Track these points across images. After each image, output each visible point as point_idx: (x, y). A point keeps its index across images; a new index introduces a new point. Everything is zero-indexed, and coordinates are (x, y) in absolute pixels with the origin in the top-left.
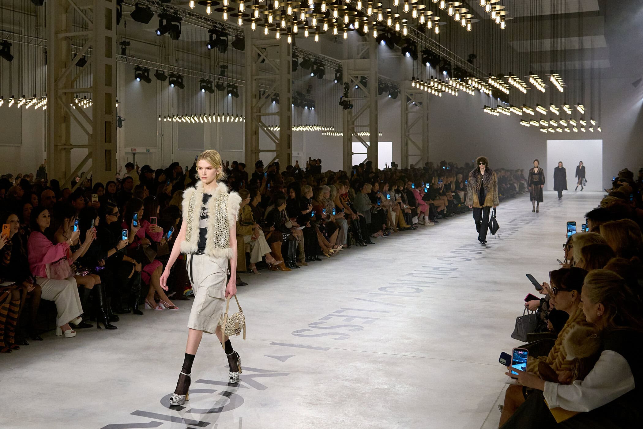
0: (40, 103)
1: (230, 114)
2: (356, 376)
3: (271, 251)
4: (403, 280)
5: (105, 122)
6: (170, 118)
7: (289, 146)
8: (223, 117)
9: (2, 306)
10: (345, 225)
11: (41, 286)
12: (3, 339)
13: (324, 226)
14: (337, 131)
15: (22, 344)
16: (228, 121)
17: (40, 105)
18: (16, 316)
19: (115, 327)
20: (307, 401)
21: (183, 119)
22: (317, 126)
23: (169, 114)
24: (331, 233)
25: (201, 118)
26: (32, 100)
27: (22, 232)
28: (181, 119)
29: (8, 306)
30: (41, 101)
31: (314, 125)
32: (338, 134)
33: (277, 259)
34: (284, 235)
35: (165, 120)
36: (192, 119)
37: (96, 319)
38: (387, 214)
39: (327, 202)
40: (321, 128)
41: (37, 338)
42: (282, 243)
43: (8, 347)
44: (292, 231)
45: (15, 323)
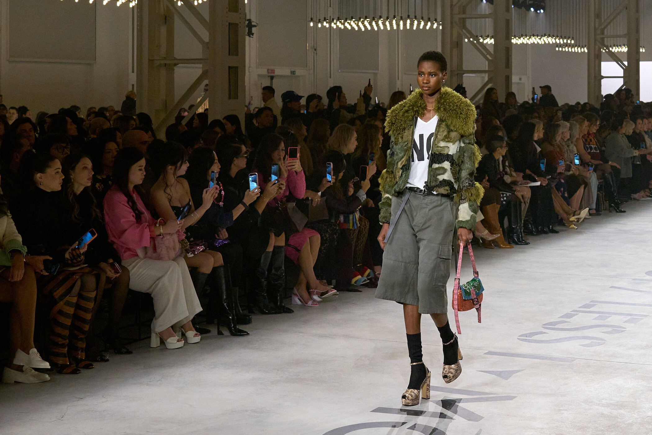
1: (419, 15)
3: (483, 218)
5: (229, 23)
6: (327, 22)
7: (508, 64)
8: (408, 21)
9: (65, 300)
10: (594, 181)
11: (130, 268)
12: (66, 352)
13: (563, 181)
14: (578, 44)
15: (97, 361)
16: (415, 28)
18: (89, 316)
19: (246, 332)
21: (347, 25)
22: (549, 36)
23: (326, 17)
24: (572, 193)
25: (374, 23)
27: (99, 187)
28: (344, 24)
29: (74, 300)
31: (543, 35)
32: (579, 48)
33: (492, 231)
34: (503, 194)
35: (320, 25)
36: (360, 24)
37: (216, 322)
39: (566, 146)
40: (555, 39)
41: (124, 350)
42: (499, 206)
43: (75, 365)
44: (515, 188)
45: (87, 328)
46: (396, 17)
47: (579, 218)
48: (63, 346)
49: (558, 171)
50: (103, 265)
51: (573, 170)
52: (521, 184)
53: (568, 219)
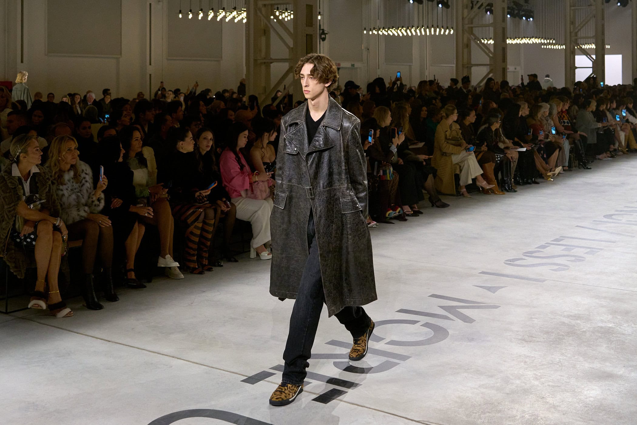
0: (240, 16)
1: (440, 25)
2: (576, 312)
3: (482, 172)
4: (632, 207)
5: (307, 35)
6: (376, 31)
7: (504, 59)
8: (433, 29)
9: (194, 225)
10: (567, 146)
11: (236, 204)
13: (542, 146)
14: (558, 43)
15: (216, 266)
16: (437, 34)
17: (240, 18)
18: (210, 236)
20: (520, 337)
21: (389, 32)
22: (536, 38)
23: (375, 27)
24: (549, 155)
25: (408, 31)
26: (231, 13)
28: (387, 32)
29: (200, 225)
30: (241, 14)
31: (532, 37)
32: (559, 46)
33: (489, 182)
34: (497, 156)
35: (371, 33)
36: (399, 31)
38: (614, 134)
39: (545, 120)
40: (541, 40)
41: (232, 259)
42: (494, 164)
43: (201, 268)
44: (506, 151)
45: (209, 243)
46: (424, 26)
47: (554, 174)
48: (193, 255)
49: (539, 139)
50: (219, 202)
51: (551, 138)
52: (511, 149)
53: (546, 174)
